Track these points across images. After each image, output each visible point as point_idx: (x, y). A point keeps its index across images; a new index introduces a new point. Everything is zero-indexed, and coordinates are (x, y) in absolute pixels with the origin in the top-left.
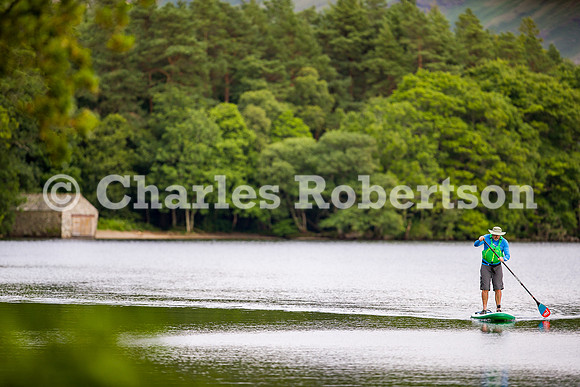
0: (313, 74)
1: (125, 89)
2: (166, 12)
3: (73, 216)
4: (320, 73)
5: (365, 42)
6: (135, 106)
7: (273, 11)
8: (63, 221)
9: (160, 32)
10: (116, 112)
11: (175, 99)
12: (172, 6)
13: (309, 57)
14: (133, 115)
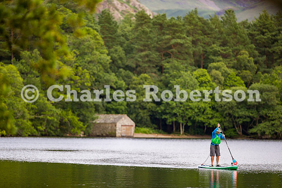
0: (246, 54)
1: (150, 61)
2: (171, 22)
3: (122, 126)
4: (250, 54)
5: (273, 38)
6: (154, 70)
7: (226, 22)
8: (117, 128)
9: (168, 32)
10: (145, 73)
11: (175, 66)
12: (174, 19)
13: (244, 46)
14: (154, 74)
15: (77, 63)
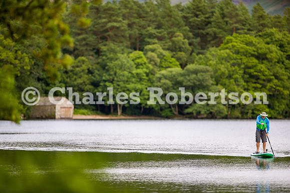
0: (181, 36)
1: (87, 44)
2: (107, 6)
3: (61, 108)
4: (184, 36)
5: (207, 20)
6: (92, 53)
7: (161, 5)
8: (57, 111)
9: (104, 16)
10: (83, 56)
11: (112, 49)
12: (110, 3)
13: (179, 28)
14: (91, 57)
15: (17, 47)
